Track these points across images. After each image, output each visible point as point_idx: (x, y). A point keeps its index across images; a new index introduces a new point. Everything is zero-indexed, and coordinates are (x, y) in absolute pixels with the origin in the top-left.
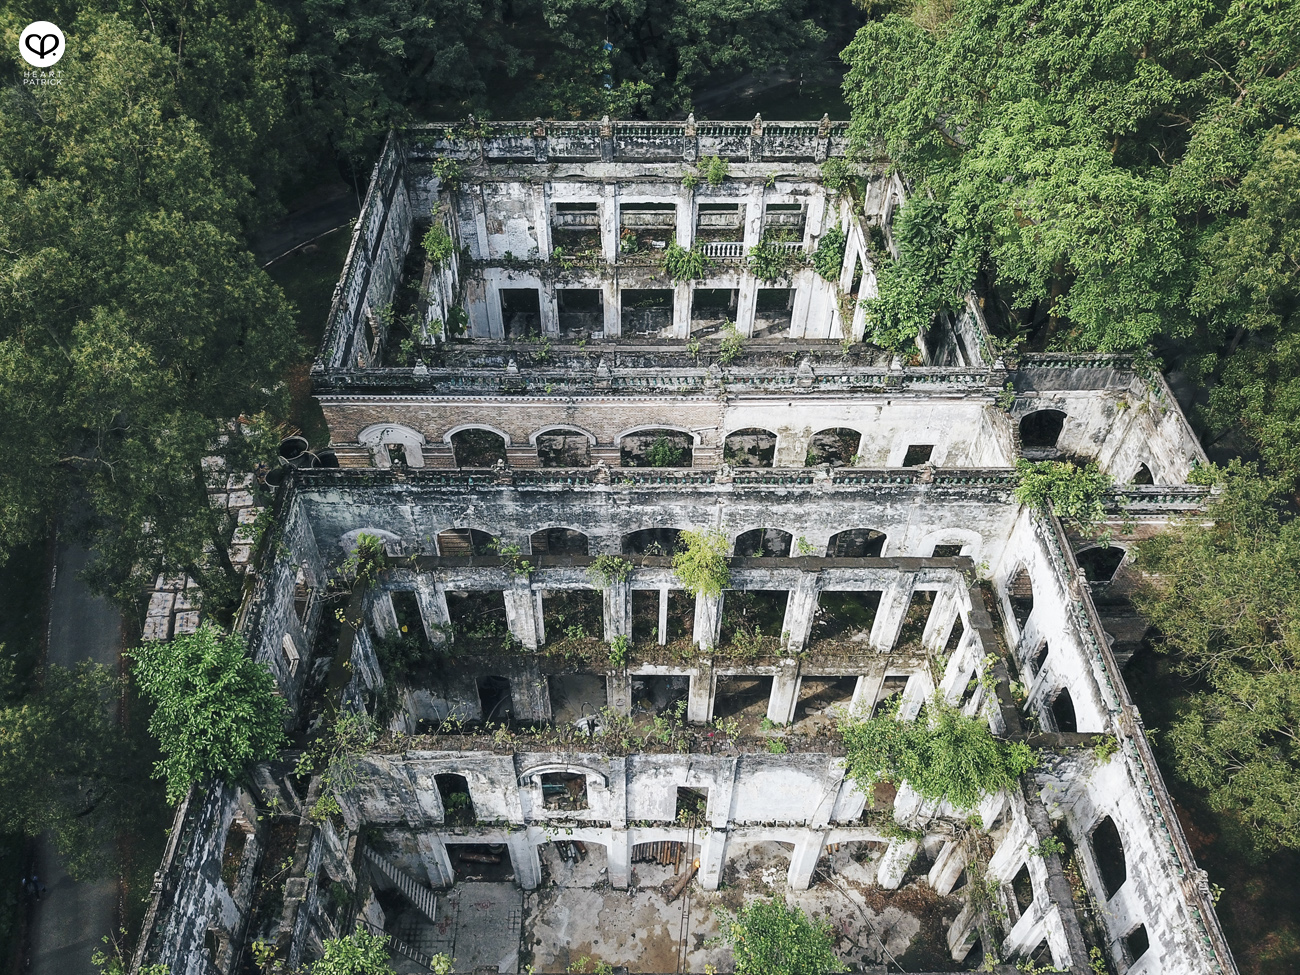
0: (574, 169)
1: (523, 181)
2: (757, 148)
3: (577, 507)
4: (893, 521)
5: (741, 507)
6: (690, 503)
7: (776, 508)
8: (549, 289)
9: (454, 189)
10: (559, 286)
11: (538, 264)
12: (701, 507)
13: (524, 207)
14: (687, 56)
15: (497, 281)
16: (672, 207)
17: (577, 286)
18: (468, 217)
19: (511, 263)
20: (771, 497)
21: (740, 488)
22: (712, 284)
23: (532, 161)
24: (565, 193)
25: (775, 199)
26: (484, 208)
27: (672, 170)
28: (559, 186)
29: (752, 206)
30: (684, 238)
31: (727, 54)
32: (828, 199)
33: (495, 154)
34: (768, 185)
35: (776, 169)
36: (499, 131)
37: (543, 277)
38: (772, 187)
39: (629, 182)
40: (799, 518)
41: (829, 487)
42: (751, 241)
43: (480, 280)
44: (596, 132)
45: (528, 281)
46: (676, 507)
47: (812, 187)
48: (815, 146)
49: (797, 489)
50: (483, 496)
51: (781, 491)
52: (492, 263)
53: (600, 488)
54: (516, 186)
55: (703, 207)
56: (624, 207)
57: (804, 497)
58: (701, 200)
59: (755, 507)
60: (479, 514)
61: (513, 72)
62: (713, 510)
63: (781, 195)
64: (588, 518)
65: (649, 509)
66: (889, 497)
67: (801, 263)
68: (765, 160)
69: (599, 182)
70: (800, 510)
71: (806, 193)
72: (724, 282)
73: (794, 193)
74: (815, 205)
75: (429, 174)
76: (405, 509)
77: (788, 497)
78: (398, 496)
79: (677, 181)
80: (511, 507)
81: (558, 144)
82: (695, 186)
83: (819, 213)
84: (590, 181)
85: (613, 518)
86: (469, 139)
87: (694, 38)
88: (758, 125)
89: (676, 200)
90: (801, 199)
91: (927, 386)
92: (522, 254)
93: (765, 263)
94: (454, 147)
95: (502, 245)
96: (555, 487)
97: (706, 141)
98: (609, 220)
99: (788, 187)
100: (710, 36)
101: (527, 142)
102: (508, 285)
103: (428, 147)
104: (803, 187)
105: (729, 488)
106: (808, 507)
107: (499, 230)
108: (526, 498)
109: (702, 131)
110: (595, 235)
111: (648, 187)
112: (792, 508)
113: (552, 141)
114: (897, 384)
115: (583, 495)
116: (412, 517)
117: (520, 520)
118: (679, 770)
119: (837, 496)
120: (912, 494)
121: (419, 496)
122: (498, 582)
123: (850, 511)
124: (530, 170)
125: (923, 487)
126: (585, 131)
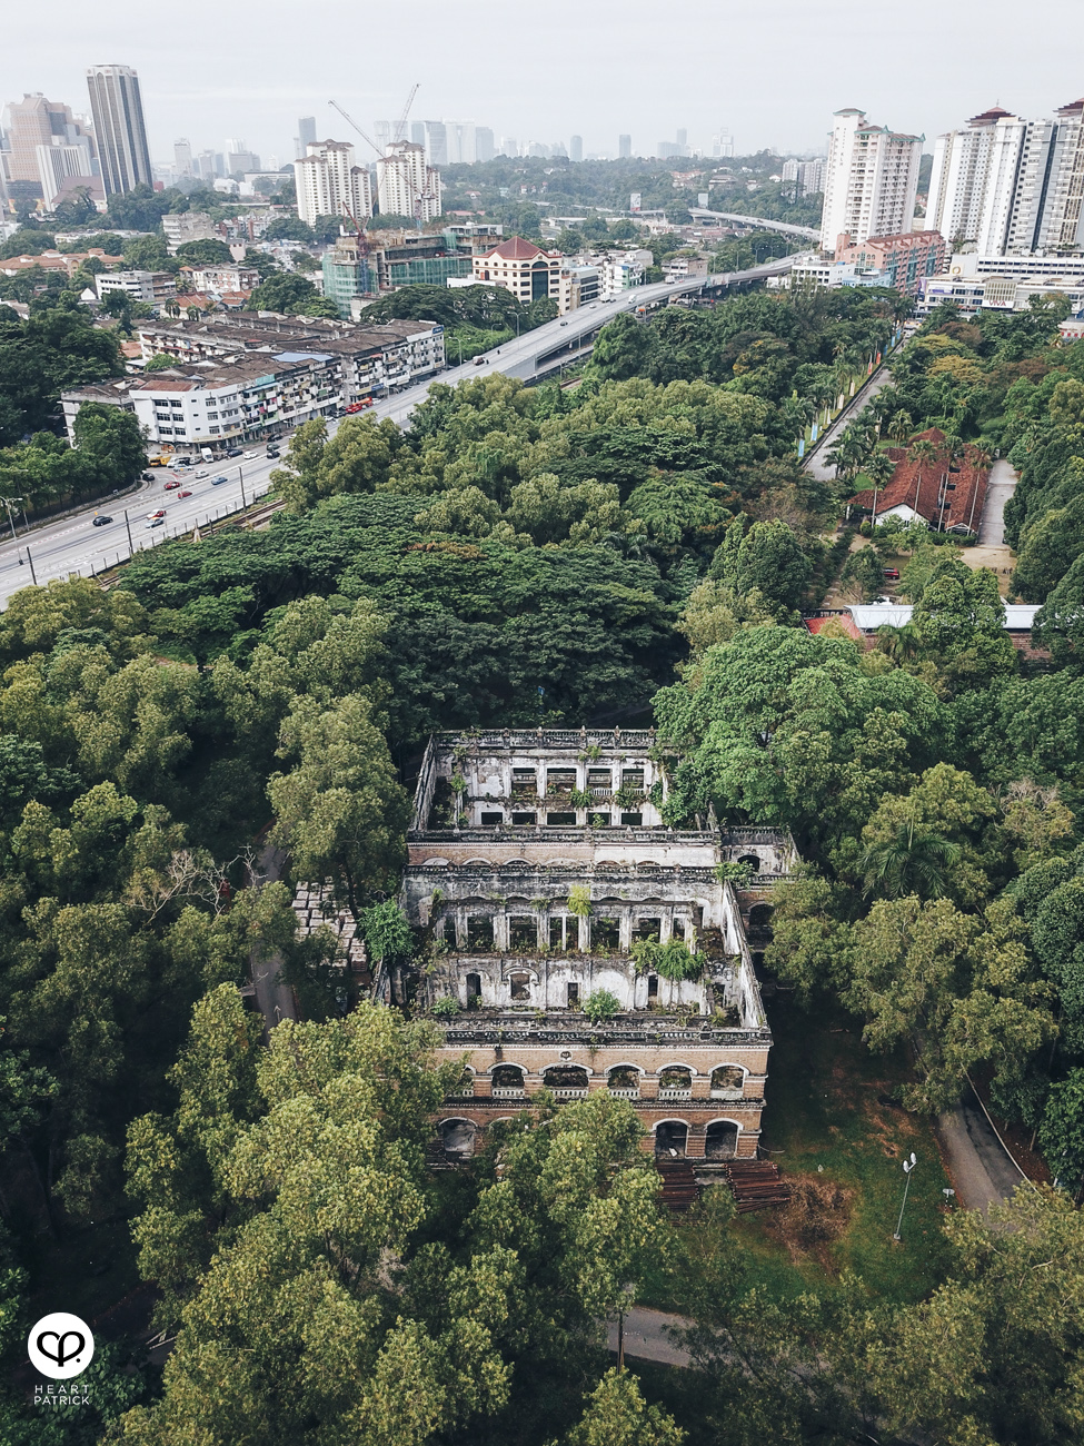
0: (523, 752)
1: (498, 757)
2: (617, 742)
3: (526, 885)
4: (668, 893)
5: (598, 885)
6: (576, 883)
7: (614, 886)
8: (509, 812)
9: (462, 761)
10: (514, 811)
11: (503, 799)
12: (581, 885)
13: (498, 770)
14: (583, 699)
15: (481, 808)
16: (574, 771)
17: (523, 811)
18: (468, 775)
19: (489, 799)
20: (611, 880)
21: (598, 875)
22: (597, 810)
23: (502, 748)
24: (520, 763)
25: (627, 766)
26: (477, 771)
27: (574, 752)
28: (516, 760)
29: (616, 769)
30: (581, 785)
31: (603, 698)
32: (653, 766)
33: (483, 745)
34: (623, 760)
35: (629, 752)
36: (487, 734)
37: (506, 806)
38: (624, 760)
39: (552, 758)
40: (625, 891)
41: (637, 875)
42: (616, 787)
43: (472, 808)
44: (535, 734)
45: (497, 808)
46: (570, 885)
47: (645, 760)
48: (648, 742)
49: (623, 876)
50: (485, 878)
51: (616, 877)
52: (479, 799)
53: (536, 874)
54: (494, 759)
55: (591, 771)
56: (549, 771)
57: (626, 880)
58: (588, 767)
59: (606, 885)
60: (482, 889)
61: (493, 707)
62: (586, 886)
63: (630, 764)
64: (530, 891)
65: (558, 886)
66: (663, 881)
67: (643, 799)
68: (621, 748)
69: (538, 758)
70: (625, 887)
71: (642, 763)
72: (603, 809)
73: (636, 764)
74: (648, 768)
75: (448, 755)
76: (450, 885)
77: (619, 880)
78: (448, 879)
79: (576, 758)
80: (497, 885)
81: (514, 741)
82: (585, 760)
83: (651, 775)
84: (532, 757)
85: (542, 890)
86: (470, 737)
87: (586, 689)
88: (617, 731)
89: (576, 767)
90: (640, 767)
91: (686, 840)
92: (496, 795)
93: (623, 800)
94: (463, 742)
95: (484, 789)
96: (516, 874)
97: (591, 739)
98: (542, 777)
99: (633, 760)
100: (594, 690)
101: (500, 739)
102: (487, 810)
103: (449, 741)
104: (640, 760)
105: (592, 875)
106: (629, 885)
107: (484, 782)
108: (503, 880)
109: (589, 734)
110: (534, 784)
111: (561, 760)
112: (621, 885)
113: (512, 739)
114: (672, 839)
115: (529, 878)
116: (453, 890)
117: (501, 891)
118: (568, 971)
119: (640, 879)
120: (673, 879)
121: (457, 879)
122: (491, 912)
123: (648, 888)
124: (501, 752)
125: (677, 876)
126: (529, 734)
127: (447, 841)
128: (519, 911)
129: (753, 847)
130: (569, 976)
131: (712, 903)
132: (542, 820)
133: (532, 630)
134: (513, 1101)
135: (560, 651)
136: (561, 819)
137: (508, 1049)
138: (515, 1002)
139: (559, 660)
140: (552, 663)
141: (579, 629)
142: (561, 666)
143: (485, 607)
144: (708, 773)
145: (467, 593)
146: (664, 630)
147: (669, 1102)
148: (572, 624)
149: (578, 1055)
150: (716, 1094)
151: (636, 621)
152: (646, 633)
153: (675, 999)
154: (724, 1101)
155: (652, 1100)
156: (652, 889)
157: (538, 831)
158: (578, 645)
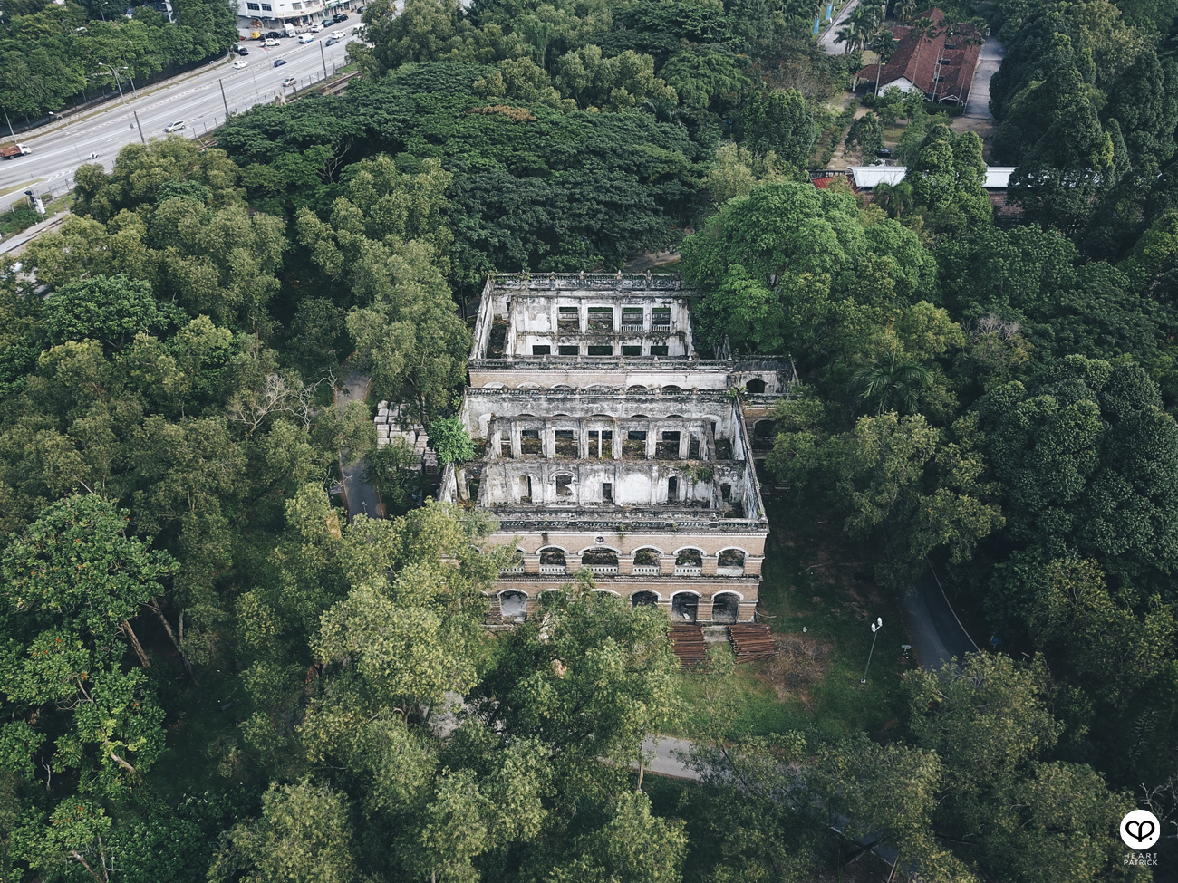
0: (567, 293)
1: (546, 297)
2: (648, 285)
3: (568, 405)
4: (686, 411)
5: (629, 405)
6: (610, 403)
7: (642, 405)
8: (555, 345)
9: (515, 300)
10: (560, 344)
11: (551, 334)
12: (615, 405)
13: (546, 308)
15: (531, 341)
16: (611, 309)
17: (568, 344)
18: (520, 312)
19: (539, 334)
20: (640, 401)
21: (629, 397)
22: (630, 343)
23: (549, 290)
24: (565, 303)
25: (656, 306)
26: (528, 309)
27: (611, 293)
28: (561, 300)
29: (647, 308)
30: (616, 323)
32: (679, 305)
33: (533, 287)
34: (653, 299)
35: (657, 293)
36: (536, 277)
37: (553, 340)
38: (654, 301)
39: (592, 298)
40: (651, 410)
41: (661, 396)
42: (647, 324)
43: (524, 341)
44: (578, 277)
45: (545, 342)
46: (605, 405)
47: (671, 300)
49: (649, 397)
50: (534, 399)
51: (643, 398)
52: (529, 334)
53: (577, 396)
54: (542, 299)
55: (625, 309)
56: (590, 309)
57: (652, 401)
58: (623, 306)
59: (635, 405)
60: (532, 408)
61: (541, 251)
62: (619, 406)
63: (659, 304)
64: (572, 409)
65: (595, 406)
66: (683, 401)
67: (669, 334)
68: (652, 290)
69: (580, 299)
70: (651, 406)
71: (669, 303)
72: (635, 343)
73: (664, 303)
74: (674, 307)
75: (503, 295)
76: (505, 404)
77: (646, 401)
78: (503, 399)
79: (613, 298)
80: (544, 404)
81: (559, 283)
82: (620, 300)
83: (676, 313)
84: (575, 298)
85: (582, 409)
86: (522, 280)
88: (649, 275)
89: (613, 306)
90: (667, 306)
91: (703, 367)
92: (544, 330)
93: (653, 334)
94: (516, 283)
95: (534, 326)
96: (560, 396)
97: (625, 281)
98: (584, 316)
99: (661, 300)
100: (630, 237)
101: (547, 281)
102: (537, 343)
103: (504, 283)
104: (668, 300)
105: (624, 396)
106: (654, 405)
107: (534, 319)
108: (550, 400)
109: (625, 277)
110: (577, 321)
111: (600, 301)
112: (648, 405)
113: (558, 281)
114: (691, 366)
115: (571, 399)
116: (508, 409)
117: (548, 410)
118: (602, 474)
119: (664, 400)
120: (692, 400)
121: (511, 400)
122: (540, 426)
123: (670, 407)
124: (549, 293)
125: (695, 397)
126: (572, 277)
127: (502, 368)
128: (564, 426)
129: (759, 372)
130: (604, 478)
131: (724, 419)
132: (584, 351)
133: (576, 184)
134: (557, 576)
135: (599, 203)
136: (601, 351)
137: (552, 534)
138: (560, 499)
139: (599, 211)
140: (593, 214)
141: (616, 183)
142: (601, 216)
143: (534, 162)
144: (724, 310)
145: (517, 150)
146: (691, 186)
147: (683, 577)
148: (610, 179)
149: (610, 540)
150: (721, 571)
151: (667, 177)
152: (674, 187)
153: (690, 496)
154: (728, 577)
155: (669, 575)
156: (674, 408)
157: (579, 360)
158: (617, 198)
